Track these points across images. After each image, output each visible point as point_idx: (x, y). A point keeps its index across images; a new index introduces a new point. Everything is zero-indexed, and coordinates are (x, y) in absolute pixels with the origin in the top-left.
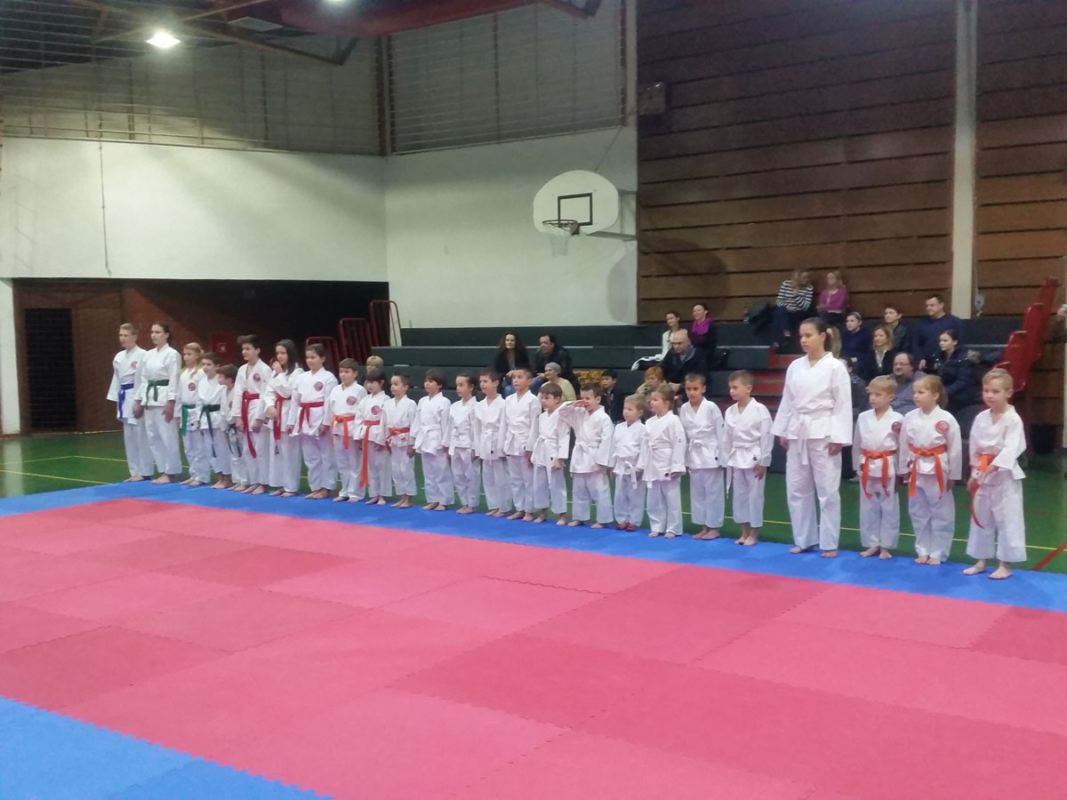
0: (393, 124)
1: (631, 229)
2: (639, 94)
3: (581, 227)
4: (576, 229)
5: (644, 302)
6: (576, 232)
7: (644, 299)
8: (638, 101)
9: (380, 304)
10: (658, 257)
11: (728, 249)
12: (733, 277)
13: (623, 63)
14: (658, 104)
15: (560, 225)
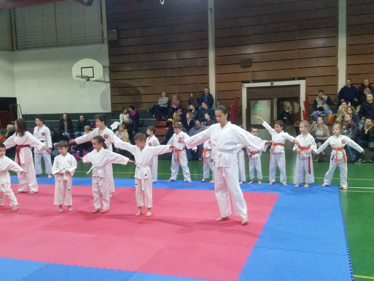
0: (16, 40)
1: (108, 79)
2: (108, 33)
3: (90, 78)
4: (88, 79)
5: (113, 105)
6: (88, 80)
7: (113, 103)
8: (108, 35)
9: (14, 106)
10: (118, 89)
11: (141, 86)
12: (143, 96)
13: (102, 22)
14: (115, 37)
15: (82, 78)
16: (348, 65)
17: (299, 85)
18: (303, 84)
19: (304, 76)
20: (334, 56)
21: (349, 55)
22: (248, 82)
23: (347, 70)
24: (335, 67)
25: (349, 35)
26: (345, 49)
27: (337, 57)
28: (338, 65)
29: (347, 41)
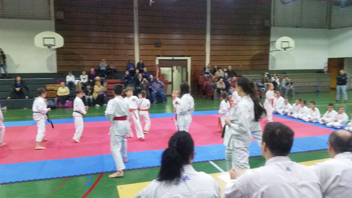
2: (55, 13)
5: (59, 66)
6: (49, 47)
8: (55, 15)
10: (63, 55)
11: (83, 54)
12: (85, 61)
16: (211, 50)
17: (186, 60)
18: (189, 59)
19: (190, 55)
21: (211, 45)
22: (159, 56)
23: (211, 53)
24: (204, 50)
25: (212, 34)
26: (210, 42)
27: (206, 46)
29: (211, 37)
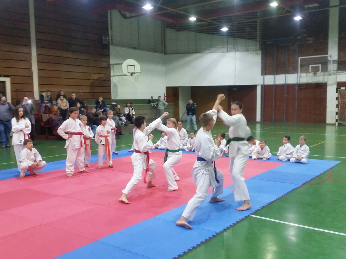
16: (39, 70)
17: (4, 82)
18: (8, 80)
19: (8, 75)
20: (29, 61)
21: (39, 62)
23: (39, 73)
24: (30, 69)
26: (36, 57)
27: (31, 63)
28: (32, 68)
29: (37, 51)
